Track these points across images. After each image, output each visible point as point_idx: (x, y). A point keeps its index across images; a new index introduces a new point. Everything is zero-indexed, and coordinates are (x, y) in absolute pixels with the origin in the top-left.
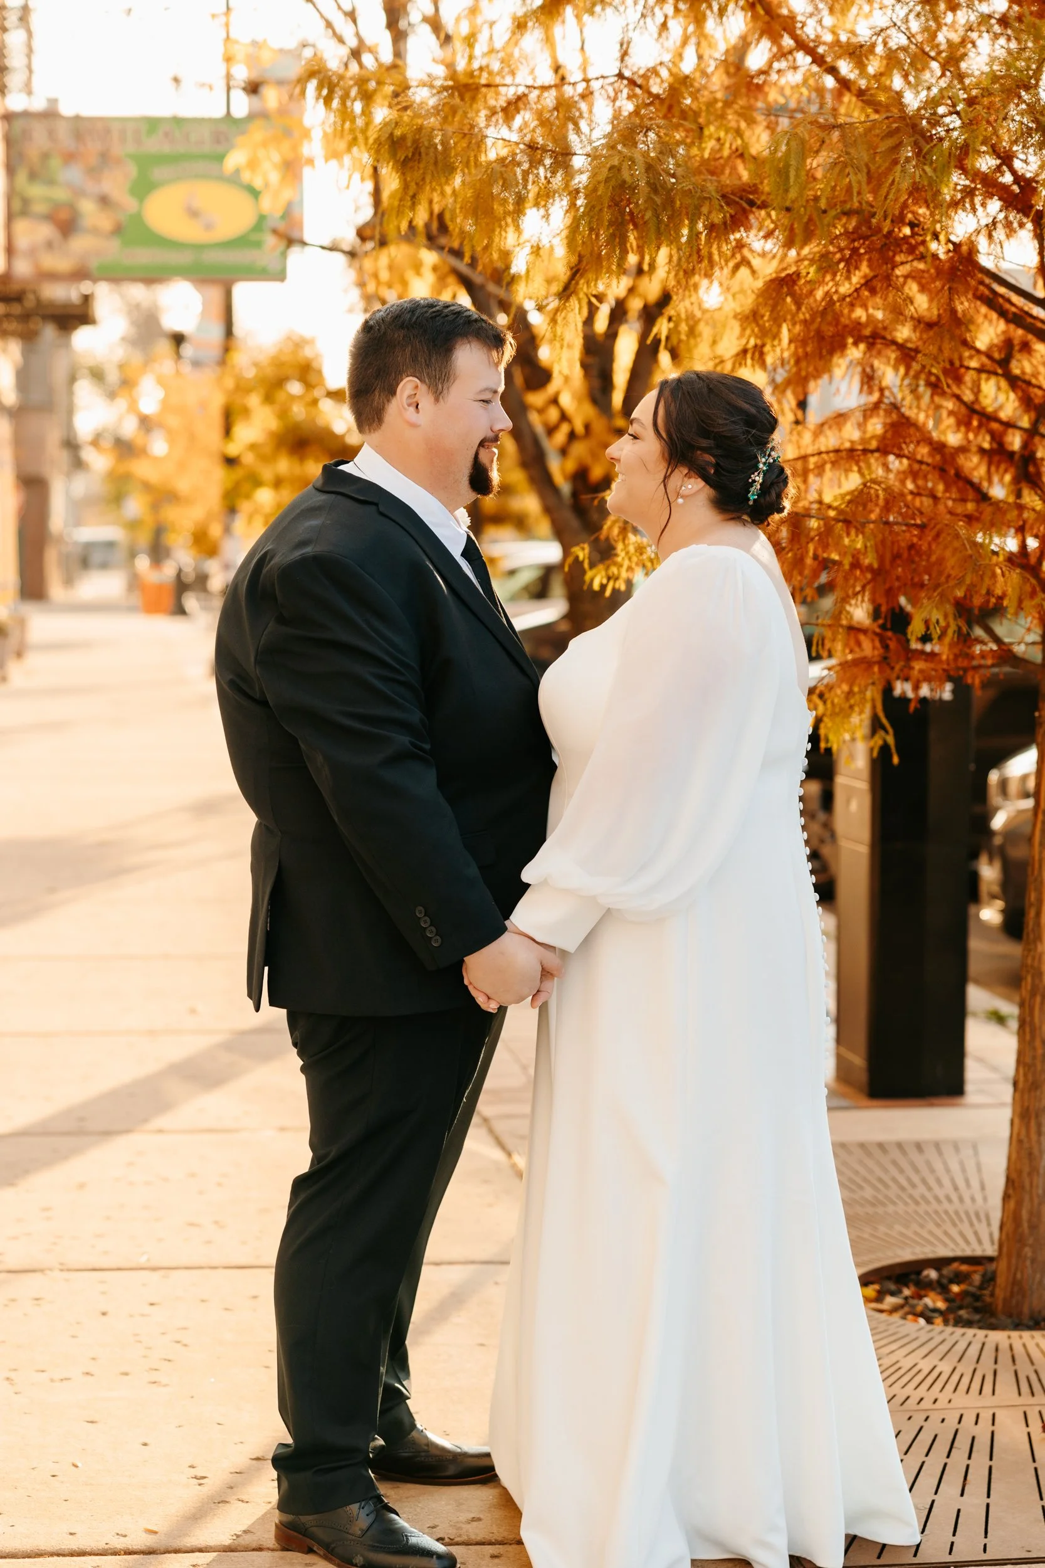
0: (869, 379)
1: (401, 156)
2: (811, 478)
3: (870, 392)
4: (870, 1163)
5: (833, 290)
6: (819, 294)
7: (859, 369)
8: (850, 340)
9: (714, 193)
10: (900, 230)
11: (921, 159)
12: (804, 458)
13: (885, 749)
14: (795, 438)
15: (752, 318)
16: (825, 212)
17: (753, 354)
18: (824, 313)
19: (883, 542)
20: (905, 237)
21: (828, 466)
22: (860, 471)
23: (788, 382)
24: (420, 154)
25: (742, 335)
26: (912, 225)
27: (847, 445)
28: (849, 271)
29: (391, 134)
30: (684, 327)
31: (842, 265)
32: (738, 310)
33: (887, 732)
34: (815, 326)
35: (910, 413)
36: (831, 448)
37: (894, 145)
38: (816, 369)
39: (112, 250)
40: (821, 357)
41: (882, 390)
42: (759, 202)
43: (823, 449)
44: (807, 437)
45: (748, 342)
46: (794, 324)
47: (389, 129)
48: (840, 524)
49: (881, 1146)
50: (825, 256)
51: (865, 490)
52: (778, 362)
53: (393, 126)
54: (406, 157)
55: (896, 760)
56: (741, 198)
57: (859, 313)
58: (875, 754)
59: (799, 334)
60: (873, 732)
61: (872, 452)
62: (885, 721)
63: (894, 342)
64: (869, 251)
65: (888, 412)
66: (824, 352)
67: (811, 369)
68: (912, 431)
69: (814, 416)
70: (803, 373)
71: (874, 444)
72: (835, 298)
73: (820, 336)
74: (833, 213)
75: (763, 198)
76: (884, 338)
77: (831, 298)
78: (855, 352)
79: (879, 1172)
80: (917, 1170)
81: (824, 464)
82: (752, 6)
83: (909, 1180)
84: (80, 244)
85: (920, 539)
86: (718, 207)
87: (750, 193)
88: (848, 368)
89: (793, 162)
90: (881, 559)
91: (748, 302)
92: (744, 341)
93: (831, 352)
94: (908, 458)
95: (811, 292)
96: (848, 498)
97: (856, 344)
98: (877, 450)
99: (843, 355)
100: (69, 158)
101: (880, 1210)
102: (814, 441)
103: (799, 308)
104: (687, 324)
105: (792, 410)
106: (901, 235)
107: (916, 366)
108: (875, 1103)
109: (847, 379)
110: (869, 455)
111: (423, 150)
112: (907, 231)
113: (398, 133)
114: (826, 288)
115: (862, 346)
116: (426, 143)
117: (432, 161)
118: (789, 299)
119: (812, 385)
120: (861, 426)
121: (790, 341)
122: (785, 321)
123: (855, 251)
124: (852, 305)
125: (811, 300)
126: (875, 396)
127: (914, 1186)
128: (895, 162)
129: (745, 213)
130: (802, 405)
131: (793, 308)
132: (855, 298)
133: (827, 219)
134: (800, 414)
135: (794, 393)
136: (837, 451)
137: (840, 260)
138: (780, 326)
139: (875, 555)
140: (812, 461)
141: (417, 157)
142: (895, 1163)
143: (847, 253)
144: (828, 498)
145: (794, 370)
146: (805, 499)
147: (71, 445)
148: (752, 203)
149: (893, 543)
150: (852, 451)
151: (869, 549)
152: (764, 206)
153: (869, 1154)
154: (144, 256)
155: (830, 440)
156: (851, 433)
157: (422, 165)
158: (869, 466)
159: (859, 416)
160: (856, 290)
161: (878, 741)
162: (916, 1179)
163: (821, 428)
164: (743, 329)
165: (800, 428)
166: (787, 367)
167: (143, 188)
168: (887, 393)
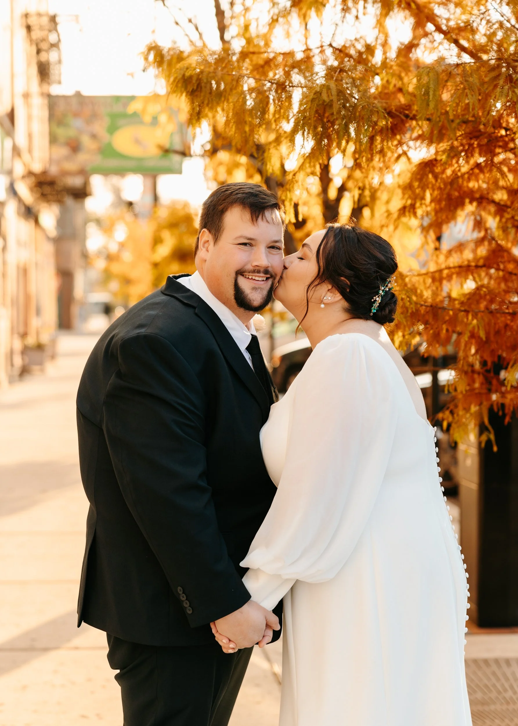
0: (479, 224)
1: (190, 89)
2: (445, 282)
3: (480, 231)
4: (480, 674)
5: (458, 169)
6: (449, 172)
7: (472, 218)
8: (467, 201)
9: (380, 109)
10: (499, 132)
11: (513, 84)
12: (440, 271)
13: (489, 442)
14: (435, 258)
15: (408, 188)
16: (453, 121)
17: (410, 209)
18: (452, 183)
19: (489, 324)
20: (502, 136)
21: (454, 276)
22: (474, 279)
23: (430, 226)
24: (201, 88)
25: (403, 198)
26: (506, 130)
27: (466, 263)
28: (467, 157)
29: (184, 75)
30: (367, 193)
31: (463, 154)
32: (401, 183)
33: (490, 432)
34: (447, 191)
35: (503, 243)
36: (456, 265)
37: (495, 75)
38: (447, 217)
39: (98, 160)
40: (450, 210)
41: (486, 230)
42: (411, 115)
43: (452, 265)
44: (442, 258)
45: (406, 202)
46: (433, 190)
47: (182, 72)
48: (462, 313)
49: (486, 661)
50: (452, 148)
51: (478, 292)
52: (425, 214)
53: (185, 70)
54: (193, 89)
55: (495, 449)
56: (401, 113)
57: (472, 184)
58: (483, 445)
59: (437, 197)
60: (481, 433)
61: (481, 267)
62: (490, 427)
63: (493, 202)
64: (479, 145)
65: (490, 243)
66: (452, 208)
67: (444, 217)
68: (505, 254)
69: (446, 244)
70: (440, 220)
71: (481, 263)
72: (459, 174)
73: (449, 197)
74: (457, 121)
75: (414, 112)
76: (488, 199)
77: (457, 174)
78: (470, 208)
79: (485, 681)
80: (507, 679)
81: (452, 274)
82: (408, 5)
83: (503, 685)
84: (82, 158)
85: (512, 321)
86: (383, 117)
87: (407, 110)
88: (466, 217)
89: (432, 86)
90: (487, 334)
91: (406, 178)
92: (404, 202)
93: (456, 208)
94: (503, 271)
95: (443, 172)
96: (468, 296)
97: (471, 202)
98: (484, 266)
99: (463, 209)
100: (76, 115)
101: (486, 708)
102: (446, 261)
103: (436, 181)
104: (370, 191)
105: (433, 242)
106: (499, 135)
107: (507, 216)
108: (483, 631)
109: (466, 223)
110: (479, 269)
111: (203, 85)
112: (503, 132)
113: (188, 74)
114: (453, 168)
115: (475, 204)
116: (205, 81)
117: (208, 91)
118: (430, 176)
119: (444, 227)
120: (474, 251)
121: (432, 201)
122: (428, 188)
123: (471, 145)
124: (469, 180)
125: (444, 176)
126: (482, 234)
127: (506, 690)
128: (496, 86)
129: (403, 122)
130: (439, 239)
131: (433, 181)
132: (471, 175)
133: (454, 125)
134: (437, 244)
135: (435, 232)
136: (460, 267)
137: (462, 151)
138: (424, 191)
139: (484, 332)
140: (445, 272)
141: (199, 89)
142: (494, 674)
143: (467, 147)
144: (454, 295)
145: (434, 218)
146: (441, 295)
147: (85, 256)
148: (407, 116)
149: (495, 324)
150: (469, 266)
151: (481, 328)
152: (414, 118)
153: (479, 667)
154: (113, 163)
155: (455, 260)
156: (468, 255)
157: (202, 94)
158: (479, 276)
159: (472, 245)
160: (472, 169)
161: (484, 438)
162: (507, 686)
163: (450, 252)
164: (404, 194)
165: (438, 252)
166: (430, 217)
167: (112, 129)
168: (489, 232)
